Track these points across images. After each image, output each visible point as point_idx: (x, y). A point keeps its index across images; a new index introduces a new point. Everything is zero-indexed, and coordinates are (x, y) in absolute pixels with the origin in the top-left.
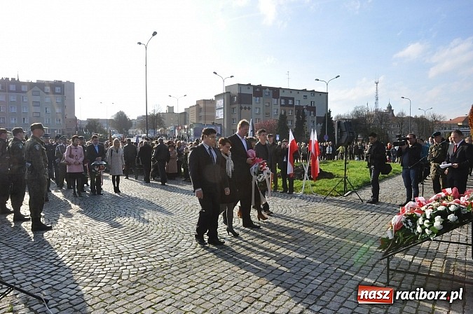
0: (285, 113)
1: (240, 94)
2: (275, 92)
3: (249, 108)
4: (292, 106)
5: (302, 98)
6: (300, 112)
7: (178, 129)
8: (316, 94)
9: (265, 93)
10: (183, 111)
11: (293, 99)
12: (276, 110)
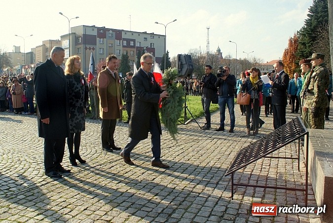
0: (127, 53)
1: (85, 35)
2: (118, 34)
3: (93, 49)
4: (134, 47)
5: (142, 40)
6: (140, 52)
7: (25, 69)
8: (155, 37)
9: (109, 34)
10: (30, 51)
11: (134, 41)
12: (119, 50)
